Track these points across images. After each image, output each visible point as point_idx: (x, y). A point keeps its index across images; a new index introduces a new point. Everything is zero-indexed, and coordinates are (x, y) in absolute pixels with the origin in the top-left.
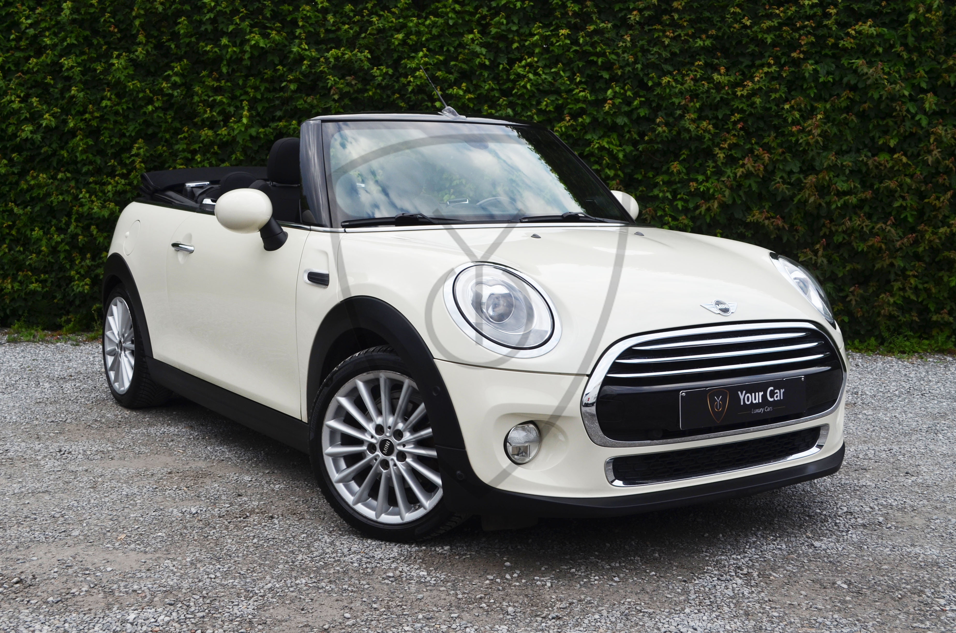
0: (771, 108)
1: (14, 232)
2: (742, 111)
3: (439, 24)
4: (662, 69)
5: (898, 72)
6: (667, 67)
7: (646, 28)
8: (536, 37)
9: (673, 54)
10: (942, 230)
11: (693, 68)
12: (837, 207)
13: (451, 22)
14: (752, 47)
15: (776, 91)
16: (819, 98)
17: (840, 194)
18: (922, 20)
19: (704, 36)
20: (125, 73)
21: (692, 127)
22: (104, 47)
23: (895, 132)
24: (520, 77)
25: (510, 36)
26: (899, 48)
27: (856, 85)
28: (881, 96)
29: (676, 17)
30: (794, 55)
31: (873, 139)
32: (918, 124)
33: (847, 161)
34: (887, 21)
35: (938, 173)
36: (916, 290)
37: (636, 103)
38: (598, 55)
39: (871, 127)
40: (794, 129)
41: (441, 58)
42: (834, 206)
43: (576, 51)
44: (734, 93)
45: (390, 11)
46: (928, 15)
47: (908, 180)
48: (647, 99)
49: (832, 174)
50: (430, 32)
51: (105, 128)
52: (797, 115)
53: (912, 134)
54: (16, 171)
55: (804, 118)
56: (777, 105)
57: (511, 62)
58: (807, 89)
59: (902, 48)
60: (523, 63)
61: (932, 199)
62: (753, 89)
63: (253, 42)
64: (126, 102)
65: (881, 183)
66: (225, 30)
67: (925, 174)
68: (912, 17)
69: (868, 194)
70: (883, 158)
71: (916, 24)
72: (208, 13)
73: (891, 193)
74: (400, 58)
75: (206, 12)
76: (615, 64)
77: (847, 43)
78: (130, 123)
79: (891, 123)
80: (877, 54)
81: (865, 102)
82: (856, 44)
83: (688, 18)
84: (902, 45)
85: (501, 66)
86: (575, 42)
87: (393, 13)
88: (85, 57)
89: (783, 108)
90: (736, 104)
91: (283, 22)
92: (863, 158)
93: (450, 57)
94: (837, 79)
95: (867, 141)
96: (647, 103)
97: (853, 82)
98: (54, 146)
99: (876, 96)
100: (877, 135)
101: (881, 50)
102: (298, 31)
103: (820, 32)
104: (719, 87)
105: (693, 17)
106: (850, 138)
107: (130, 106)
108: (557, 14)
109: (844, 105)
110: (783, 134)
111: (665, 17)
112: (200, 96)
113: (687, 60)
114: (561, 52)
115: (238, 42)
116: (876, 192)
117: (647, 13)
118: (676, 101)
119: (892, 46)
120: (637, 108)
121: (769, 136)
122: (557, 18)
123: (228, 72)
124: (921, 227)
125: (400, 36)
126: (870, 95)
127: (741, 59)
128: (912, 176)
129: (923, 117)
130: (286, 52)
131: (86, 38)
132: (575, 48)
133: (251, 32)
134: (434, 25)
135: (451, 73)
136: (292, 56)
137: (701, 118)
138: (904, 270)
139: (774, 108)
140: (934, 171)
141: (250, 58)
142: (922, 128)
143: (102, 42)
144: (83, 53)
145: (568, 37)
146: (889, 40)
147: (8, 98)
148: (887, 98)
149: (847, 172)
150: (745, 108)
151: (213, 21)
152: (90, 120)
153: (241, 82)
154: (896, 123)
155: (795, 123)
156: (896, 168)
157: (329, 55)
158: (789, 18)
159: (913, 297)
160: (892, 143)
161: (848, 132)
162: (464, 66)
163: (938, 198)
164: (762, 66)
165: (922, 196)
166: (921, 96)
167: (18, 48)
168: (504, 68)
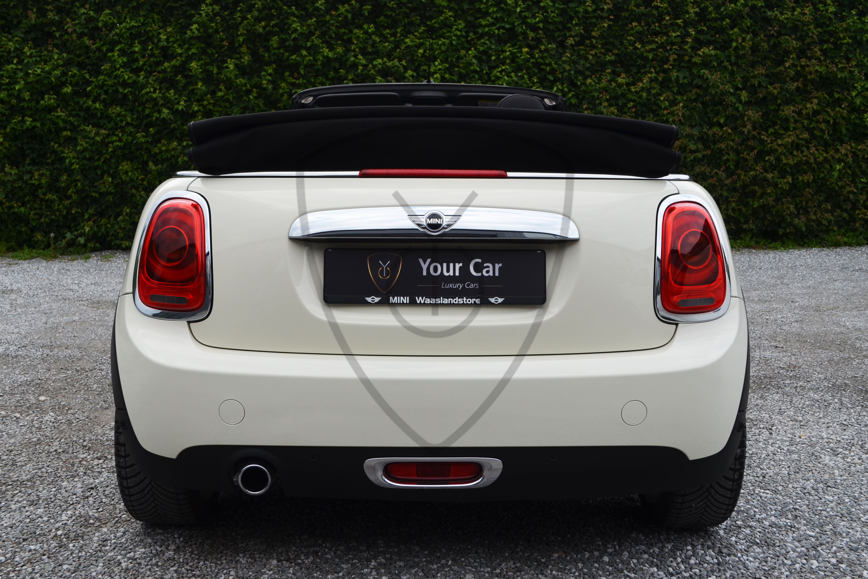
0: (651, 99)
1: (145, 183)
2: (634, 101)
3: (446, 43)
4: (584, 74)
5: (725, 77)
6: (587, 73)
7: (576, 48)
8: (508, 53)
9: (592, 65)
10: (751, 173)
11: (604, 74)
12: (691, 160)
13: (454, 43)
14: (639, 62)
15: (654, 88)
16: (679, 93)
17: (692, 152)
18: (740, 47)
19: (611, 54)
20: (233, 73)
21: (605, 111)
22: (216, 55)
23: (723, 114)
24: (498, 78)
25: (490, 52)
26: (726, 63)
27: (701, 85)
28: (717, 92)
29: (594, 41)
30: (666, 66)
31: (709, 118)
32: (737, 109)
33: (695, 132)
34: (718, 46)
35: (748, 139)
36: (733, 210)
37: (570, 95)
38: (547, 65)
39: (708, 110)
40: (665, 112)
41: (447, 65)
42: (689, 159)
43: (533, 62)
44: (629, 90)
45: (413, 35)
46: (743, 44)
47: (732, 143)
48: (576, 93)
49: (687, 140)
50: (440, 49)
51: (217, 111)
52: (667, 103)
53: (733, 115)
54: (150, 140)
55: (671, 106)
56: (654, 97)
57: (492, 68)
58: (672, 87)
59: (728, 63)
60: (500, 69)
61: (745, 155)
62: (642, 87)
63: (325, 54)
64: (232, 93)
65: (714, 144)
66: (304, 45)
67: (741, 139)
68: (734, 44)
69: (709, 152)
70: (715, 129)
71: (736, 48)
72: (292, 33)
73: (721, 150)
74: (420, 66)
75: (290, 32)
76: (557, 71)
77: (696, 60)
78: (234, 107)
79: (721, 109)
80: (714, 66)
81: (706, 96)
82: (702, 60)
83: (601, 42)
84: (727, 61)
85: (485, 72)
86: (532, 56)
87: (415, 36)
88: (203, 62)
89: (659, 99)
90: (630, 96)
91: (342, 40)
92: (705, 130)
93: (453, 66)
94: (690, 81)
95: (706, 119)
96: (576, 96)
97: (700, 84)
98: (179, 123)
99: (713, 92)
100: (712, 116)
101: (716, 64)
102: (353, 47)
103: (682, 52)
104: (620, 86)
105: (603, 41)
106: (697, 118)
107: (235, 95)
108: (521, 38)
109: (693, 97)
110: (658, 115)
111: (587, 42)
112: (284, 89)
113: (600, 68)
114: (523, 63)
115: (312, 53)
116: (713, 150)
117: (577, 39)
118: (596, 94)
119: (723, 62)
120: (569, 99)
121: (649, 116)
122: (520, 40)
123: (305, 73)
124: (739, 171)
125: (421, 51)
126: (709, 91)
127: (631, 68)
128: (733, 141)
129: (740, 105)
130: (344, 60)
131: (202, 49)
132: (532, 60)
133: (322, 48)
134: (444, 44)
135: (453, 75)
136: (349, 63)
137: (611, 105)
138: (727, 198)
139: (653, 99)
140: (746, 138)
141: (321, 64)
142: (739, 112)
143: (215, 52)
144: (200, 59)
145: (527, 53)
146: (720, 58)
147: (148, 90)
148: (720, 94)
149: (696, 138)
150: (636, 99)
151: (295, 39)
152: (206, 105)
153: (313, 80)
154: (723, 108)
155: (666, 108)
156: (724, 136)
157: (375, 63)
158: (662, 44)
159: (732, 214)
160: (722, 121)
161: (695, 114)
162: (463, 71)
163: (748, 154)
164: (645, 73)
165: (738, 153)
166: (738, 92)
167: (152, 55)
168: (487, 73)
